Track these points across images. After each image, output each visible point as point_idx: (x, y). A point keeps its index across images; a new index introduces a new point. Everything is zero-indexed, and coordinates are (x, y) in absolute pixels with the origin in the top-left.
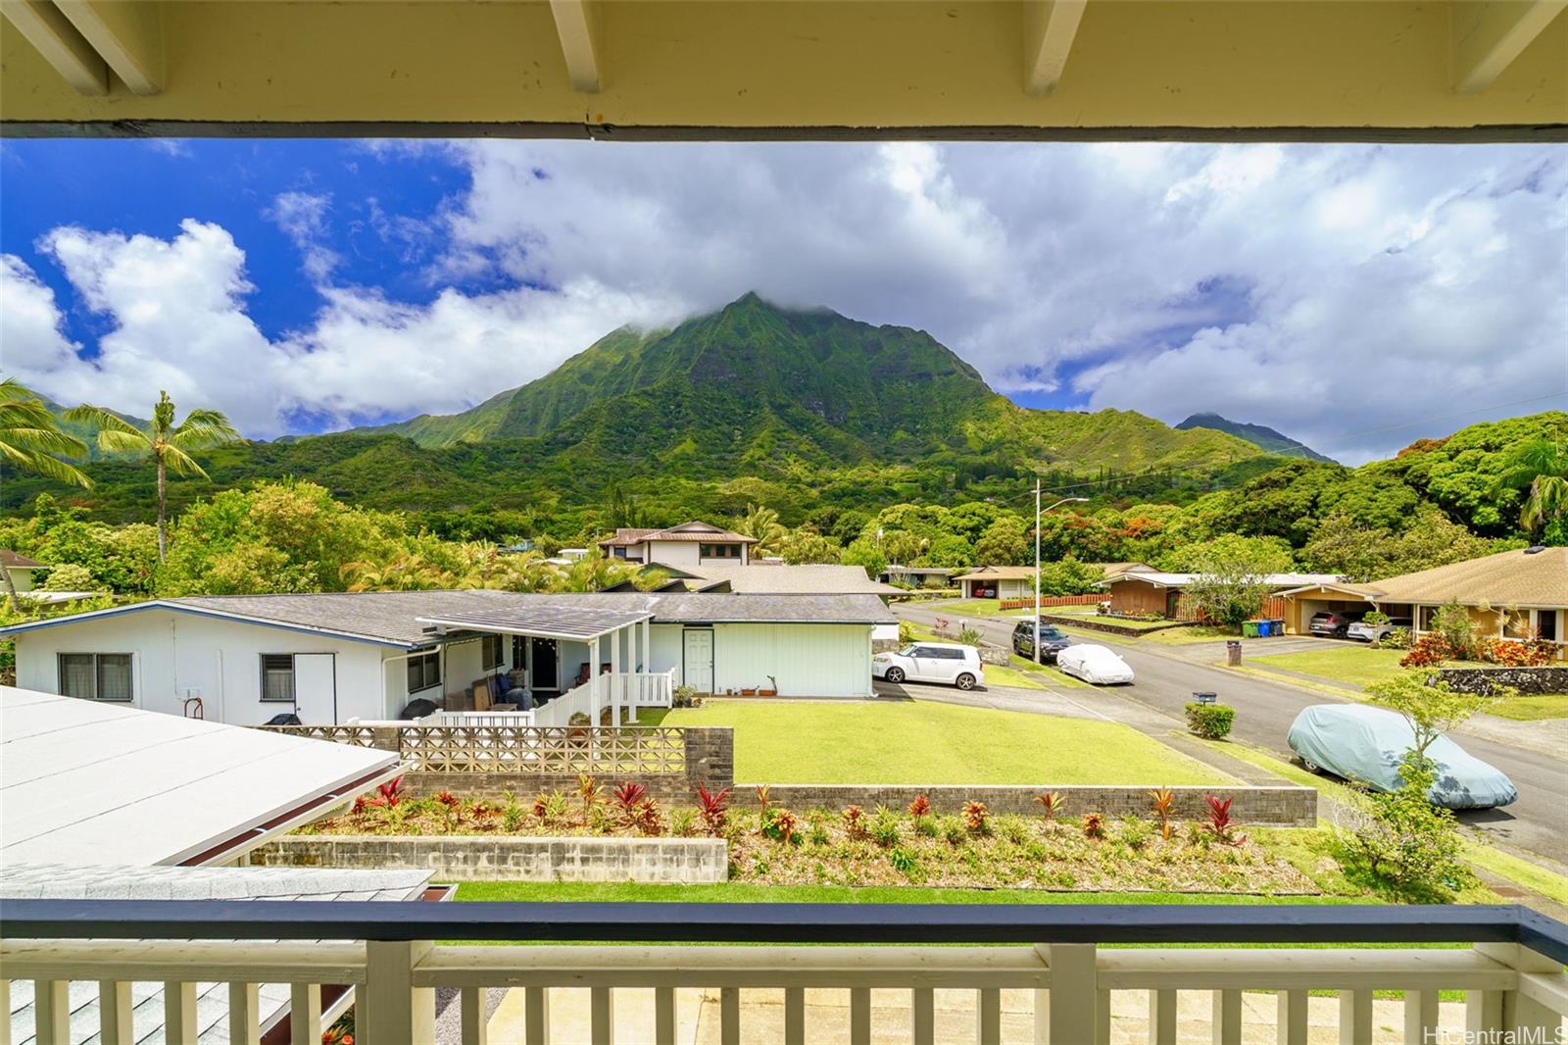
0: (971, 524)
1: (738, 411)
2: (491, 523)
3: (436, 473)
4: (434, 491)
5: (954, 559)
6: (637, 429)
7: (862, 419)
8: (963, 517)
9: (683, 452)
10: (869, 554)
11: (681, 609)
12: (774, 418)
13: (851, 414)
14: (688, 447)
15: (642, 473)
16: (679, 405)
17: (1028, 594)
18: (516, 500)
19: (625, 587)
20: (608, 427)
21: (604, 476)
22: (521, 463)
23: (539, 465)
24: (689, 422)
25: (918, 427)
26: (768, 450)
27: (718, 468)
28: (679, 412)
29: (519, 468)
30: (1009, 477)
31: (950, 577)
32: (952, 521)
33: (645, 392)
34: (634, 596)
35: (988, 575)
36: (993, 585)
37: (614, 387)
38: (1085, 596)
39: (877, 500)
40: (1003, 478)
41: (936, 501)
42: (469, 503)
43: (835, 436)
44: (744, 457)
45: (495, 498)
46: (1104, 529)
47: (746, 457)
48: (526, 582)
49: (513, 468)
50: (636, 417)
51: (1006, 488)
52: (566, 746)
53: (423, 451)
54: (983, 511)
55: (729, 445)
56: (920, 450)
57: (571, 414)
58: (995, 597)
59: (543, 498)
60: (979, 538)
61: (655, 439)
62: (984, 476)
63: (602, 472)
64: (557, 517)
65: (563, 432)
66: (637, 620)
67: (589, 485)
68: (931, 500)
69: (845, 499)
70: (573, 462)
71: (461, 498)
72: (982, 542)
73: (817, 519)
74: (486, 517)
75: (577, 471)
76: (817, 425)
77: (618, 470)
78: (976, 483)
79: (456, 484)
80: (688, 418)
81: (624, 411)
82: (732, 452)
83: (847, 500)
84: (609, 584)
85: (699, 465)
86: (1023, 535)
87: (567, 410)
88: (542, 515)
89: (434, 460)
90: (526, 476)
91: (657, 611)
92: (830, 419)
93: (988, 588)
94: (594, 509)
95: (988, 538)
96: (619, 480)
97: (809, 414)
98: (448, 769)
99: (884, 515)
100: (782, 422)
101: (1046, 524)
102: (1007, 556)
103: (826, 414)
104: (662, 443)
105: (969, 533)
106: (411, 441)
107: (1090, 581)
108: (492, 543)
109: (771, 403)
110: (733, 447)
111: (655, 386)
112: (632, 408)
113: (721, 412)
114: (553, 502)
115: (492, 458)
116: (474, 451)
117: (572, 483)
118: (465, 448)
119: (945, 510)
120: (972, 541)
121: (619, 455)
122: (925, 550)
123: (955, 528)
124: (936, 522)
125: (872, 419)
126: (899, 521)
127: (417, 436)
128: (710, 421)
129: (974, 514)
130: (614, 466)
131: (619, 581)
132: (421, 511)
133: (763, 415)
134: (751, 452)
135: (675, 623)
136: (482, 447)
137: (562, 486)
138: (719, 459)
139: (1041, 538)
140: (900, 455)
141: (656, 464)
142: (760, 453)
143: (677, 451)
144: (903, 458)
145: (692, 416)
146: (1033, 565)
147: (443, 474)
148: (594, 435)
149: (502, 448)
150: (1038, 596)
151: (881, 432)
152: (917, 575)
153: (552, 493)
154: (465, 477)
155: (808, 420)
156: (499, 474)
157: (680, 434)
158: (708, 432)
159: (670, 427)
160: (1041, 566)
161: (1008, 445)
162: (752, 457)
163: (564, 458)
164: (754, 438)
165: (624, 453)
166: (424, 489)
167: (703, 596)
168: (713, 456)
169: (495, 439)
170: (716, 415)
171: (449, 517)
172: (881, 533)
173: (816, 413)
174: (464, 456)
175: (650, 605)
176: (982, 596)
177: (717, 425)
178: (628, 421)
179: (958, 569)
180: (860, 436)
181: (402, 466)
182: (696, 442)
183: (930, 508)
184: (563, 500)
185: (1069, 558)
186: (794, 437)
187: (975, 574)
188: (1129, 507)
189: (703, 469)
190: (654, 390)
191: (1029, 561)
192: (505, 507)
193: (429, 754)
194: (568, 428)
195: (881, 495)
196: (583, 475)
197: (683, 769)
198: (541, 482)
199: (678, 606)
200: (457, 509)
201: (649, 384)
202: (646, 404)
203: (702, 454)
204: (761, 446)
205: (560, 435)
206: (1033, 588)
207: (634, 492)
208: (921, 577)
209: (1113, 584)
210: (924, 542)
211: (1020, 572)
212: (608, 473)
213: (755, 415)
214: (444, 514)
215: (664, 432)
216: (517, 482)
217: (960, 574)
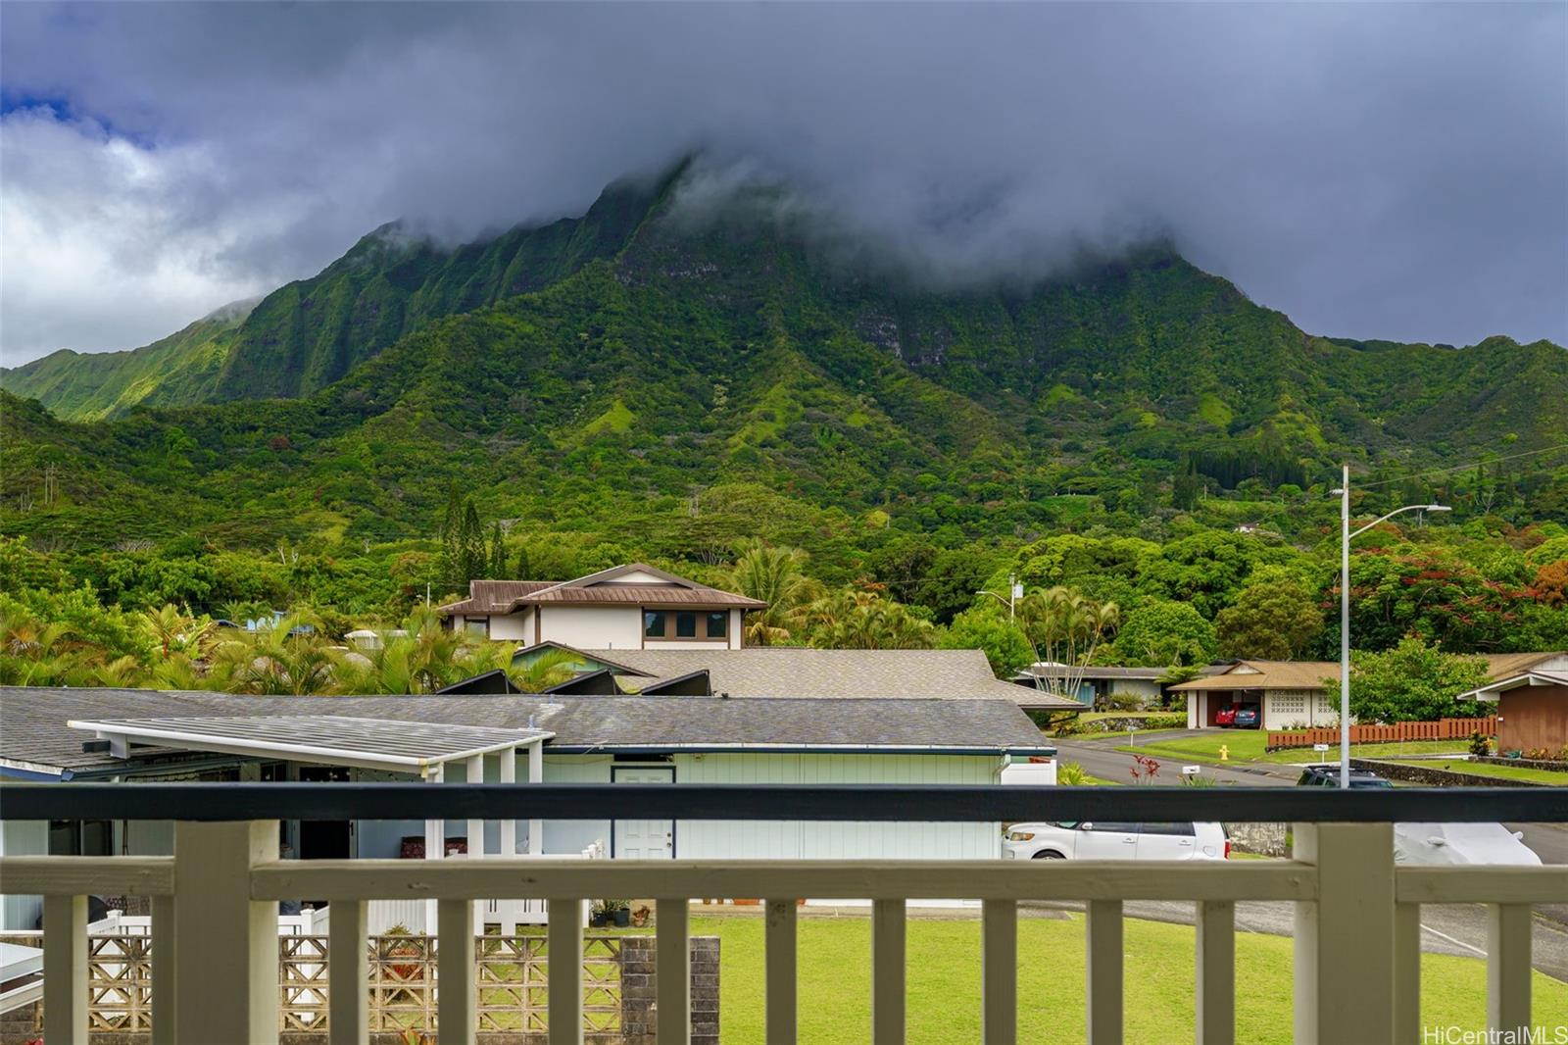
0: (1204, 578)
1: (721, 343)
2: (203, 578)
3: (87, 475)
4: (85, 511)
5: (1171, 648)
6: (509, 383)
7: (980, 359)
8: (1190, 562)
9: (606, 430)
10: (993, 631)
11: (609, 724)
12: (796, 358)
13: (956, 351)
14: (618, 418)
15: (521, 473)
16: (598, 332)
17: (1324, 717)
18: (256, 530)
19: (493, 684)
20: (450, 377)
21: (441, 480)
22: (265, 452)
23: (304, 456)
24: (620, 367)
25: (1097, 376)
26: (782, 426)
27: (679, 464)
28: (598, 347)
29: (263, 463)
30: (1287, 482)
31: (1164, 686)
32: (1170, 570)
33: (526, 304)
34: (510, 700)
35: (1246, 676)
36: (1253, 700)
37: (462, 292)
38: (1444, 723)
39: (1010, 531)
40: (1276, 485)
41: (1133, 531)
42: (156, 536)
43: (922, 399)
44: (732, 441)
45: (211, 527)
46: (1486, 586)
47: (738, 441)
48: (286, 677)
49: (251, 464)
50: (508, 356)
51: (1281, 507)
52: (379, 975)
53: (64, 427)
54: (1232, 549)
55: (702, 416)
56: (1101, 425)
57: (374, 350)
58: (1256, 725)
59: (312, 525)
60: (1224, 605)
61: (547, 402)
62: (1236, 482)
63: (439, 471)
64: (340, 565)
65: (356, 387)
66: (519, 742)
67: (407, 499)
68: (1121, 528)
69: (944, 528)
70: (376, 450)
71: (140, 528)
72: (1228, 615)
73: (886, 568)
74: (192, 564)
75: (385, 470)
76: (885, 373)
77: (470, 468)
78: (1219, 495)
79: (131, 497)
80: (617, 359)
81: (482, 343)
82: (707, 430)
83: (947, 530)
84: (456, 679)
85: (638, 459)
86: (1313, 598)
87: (364, 341)
88: (310, 560)
89: (85, 447)
90: (278, 479)
91: (558, 729)
92: (911, 359)
93: (1242, 707)
94: (419, 548)
95: (1240, 606)
96: (472, 488)
97: (869, 349)
98: (135, 1023)
99: (1024, 557)
100: (815, 367)
101: (1364, 574)
102: (1282, 640)
103: (904, 349)
104: (562, 411)
105: (1200, 597)
106: (36, 407)
107: (1454, 689)
108: (207, 616)
109: (789, 326)
110: (710, 419)
111: (549, 292)
112: (501, 337)
113: (686, 346)
114: (335, 535)
115: (205, 444)
116: (169, 427)
117: (374, 494)
118: (150, 420)
119: (1154, 548)
120: (1212, 612)
121: (472, 436)
122: (1109, 633)
123: (1171, 584)
124: (1133, 574)
125: (998, 359)
126: (1056, 571)
127: (48, 395)
128: (663, 365)
129: (1212, 556)
130: (461, 459)
131: (476, 675)
132: (57, 553)
133: (774, 352)
134: (748, 430)
135: (596, 751)
136: (187, 422)
137: (352, 500)
138: (677, 445)
139: (1352, 605)
140: (1058, 436)
141: (551, 457)
142: (768, 431)
143: (594, 427)
144: (1064, 442)
145: (625, 355)
146: (1337, 659)
147: (103, 474)
148: (418, 395)
149: (227, 420)
150: (1348, 721)
151: (1019, 388)
152: (1093, 681)
153: (333, 517)
154: (149, 482)
155: (864, 363)
156: (219, 475)
157: (599, 392)
158: (658, 387)
159: (579, 377)
160: (1354, 662)
161: (1284, 415)
162: (748, 440)
163: (358, 442)
164: (756, 401)
165: (483, 431)
166: (62, 508)
167: (651, 702)
168: (669, 439)
169: (214, 402)
170: (675, 352)
171: (117, 563)
172: (1018, 591)
173: (883, 348)
174: (146, 436)
175: (543, 718)
176: (1231, 725)
177: (678, 372)
178: (490, 364)
179: (1178, 670)
180: (974, 396)
181: (17, 458)
182: (633, 409)
183: (1119, 543)
184: (355, 530)
185: (1410, 645)
186: (837, 398)
187: (1213, 680)
188: (1536, 542)
189: (644, 464)
190: (545, 300)
191: (1325, 651)
192: (231, 546)
193: (97, 992)
194: (364, 379)
195: (1019, 519)
196: (397, 477)
197: (616, 1025)
198: (310, 493)
199: (602, 719)
200: (132, 548)
201: (538, 286)
202: (529, 329)
203: (645, 435)
204: (769, 417)
205: (350, 395)
206: (1337, 707)
207: (504, 515)
208: (1102, 686)
209: (1504, 693)
210: (1108, 609)
211: (1310, 673)
212: (450, 474)
213: (756, 351)
214: (104, 558)
215: (567, 389)
216: (259, 493)
217: (1184, 679)
